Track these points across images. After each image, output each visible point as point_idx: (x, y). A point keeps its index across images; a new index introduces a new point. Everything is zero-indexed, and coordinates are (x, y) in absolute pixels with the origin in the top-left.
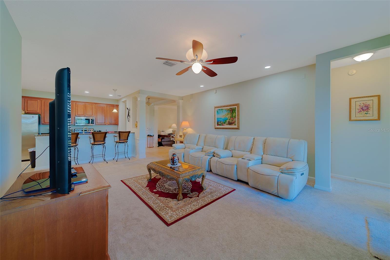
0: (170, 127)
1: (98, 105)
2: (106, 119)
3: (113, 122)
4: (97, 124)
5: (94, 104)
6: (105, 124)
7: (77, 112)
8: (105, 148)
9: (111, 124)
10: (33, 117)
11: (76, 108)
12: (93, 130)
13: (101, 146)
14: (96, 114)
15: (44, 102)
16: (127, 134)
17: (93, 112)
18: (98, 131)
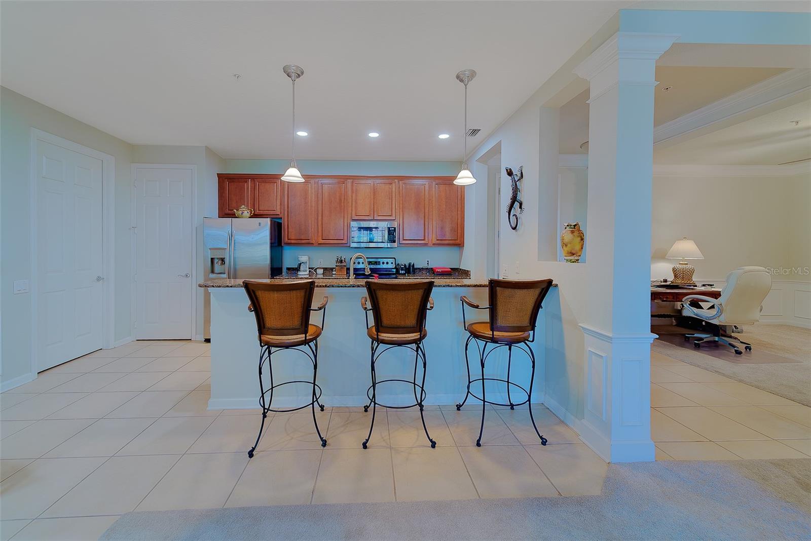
0: (661, 256)
1: (407, 181)
2: (426, 227)
3: (448, 236)
4: (404, 242)
5: (396, 181)
6: (426, 245)
7: (356, 207)
8: (425, 367)
9: (441, 243)
10: (260, 224)
11: (354, 195)
12: (394, 263)
13: (408, 352)
14: (401, 213)
15: (288, 186)
16: (530, 296)
17: (394, 206)
18: (405, 265)
